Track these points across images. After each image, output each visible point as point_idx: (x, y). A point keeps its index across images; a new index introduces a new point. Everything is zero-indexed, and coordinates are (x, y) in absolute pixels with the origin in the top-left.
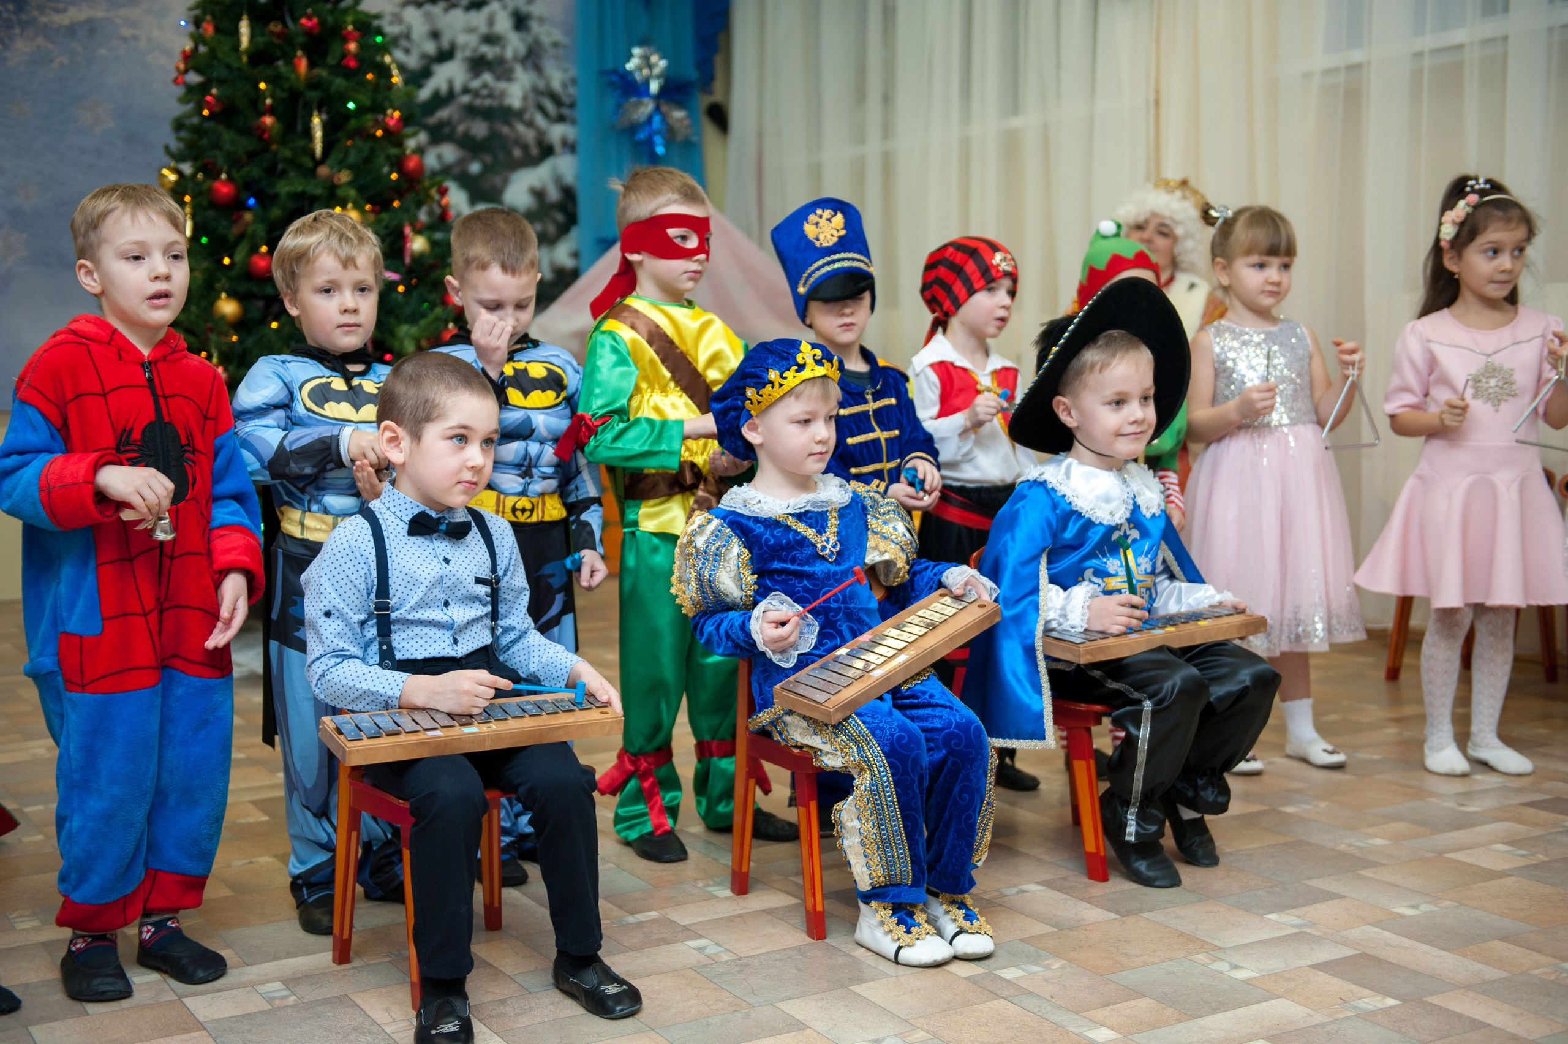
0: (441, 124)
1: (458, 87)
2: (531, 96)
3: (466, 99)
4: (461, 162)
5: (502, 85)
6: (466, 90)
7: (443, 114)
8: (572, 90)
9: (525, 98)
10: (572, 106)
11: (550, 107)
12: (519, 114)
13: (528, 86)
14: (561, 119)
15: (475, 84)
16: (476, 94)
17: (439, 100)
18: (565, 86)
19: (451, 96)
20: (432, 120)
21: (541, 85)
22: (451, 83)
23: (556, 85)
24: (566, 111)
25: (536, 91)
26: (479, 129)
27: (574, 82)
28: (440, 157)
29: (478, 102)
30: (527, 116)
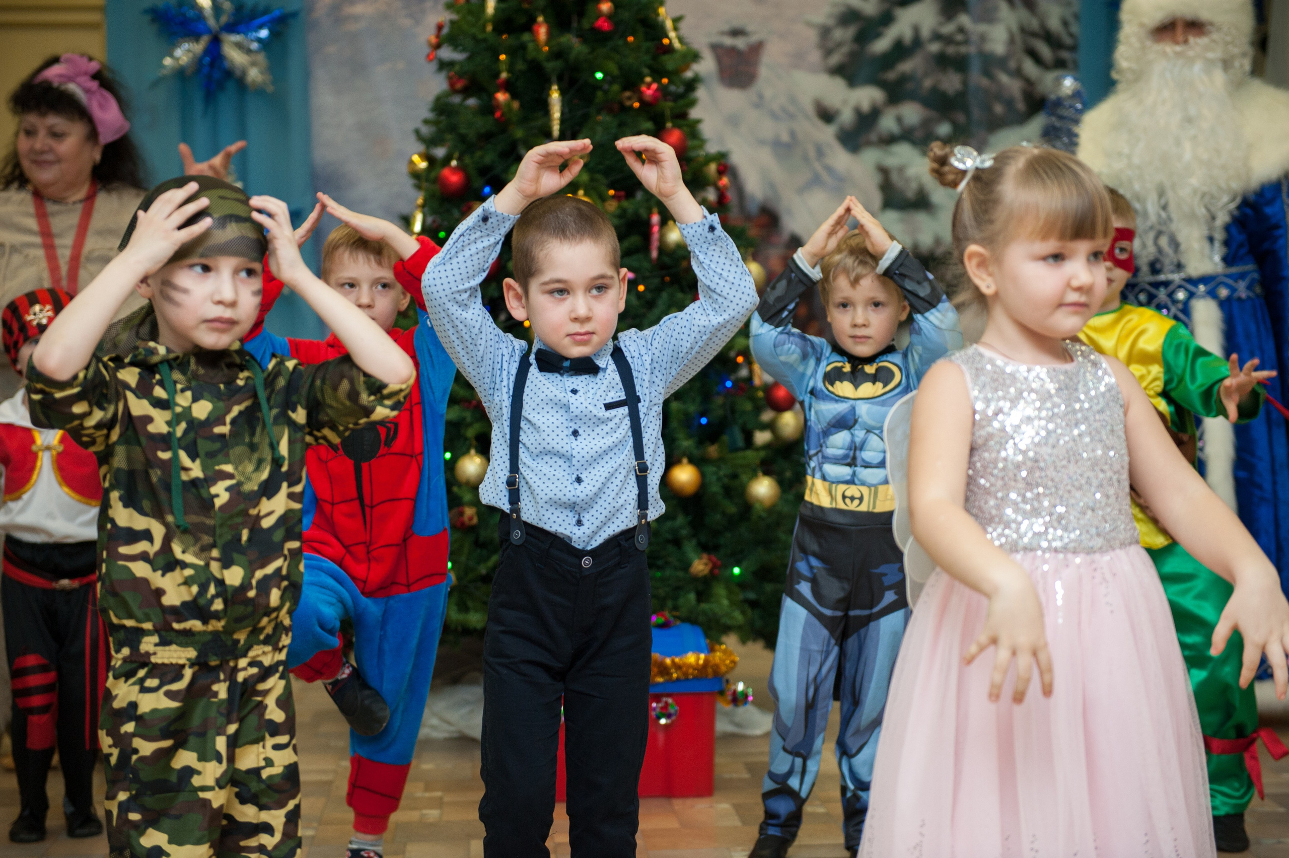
0: (904, 79)
1: (925, 33)
2: (1019, 39)
3: (935, 47)
4: (927, 124)
5: (982, 28)
6: (937, 36)
7: (906, 66)
8: (1075, 28)
9: (1012, 41)
10: (1073, 48)
11: (1045, 51)
12: (1001, 62)
13: (1015, 28)
14: (1060, 64)
15: (948, 29)
16: (947, 40)
17: (900, 51)
18: (1065, 23)
19: (917, 42)
20: (891, 76)
21: (1034, 24)
22: (916, 30)
23: (1054, 24)
24: (1065, 55)
25: (1024, 30)
26: (951, 82)
27: (1076, 16)
28: (899, 120)
29: (951, 50)
30: (1012, 64)
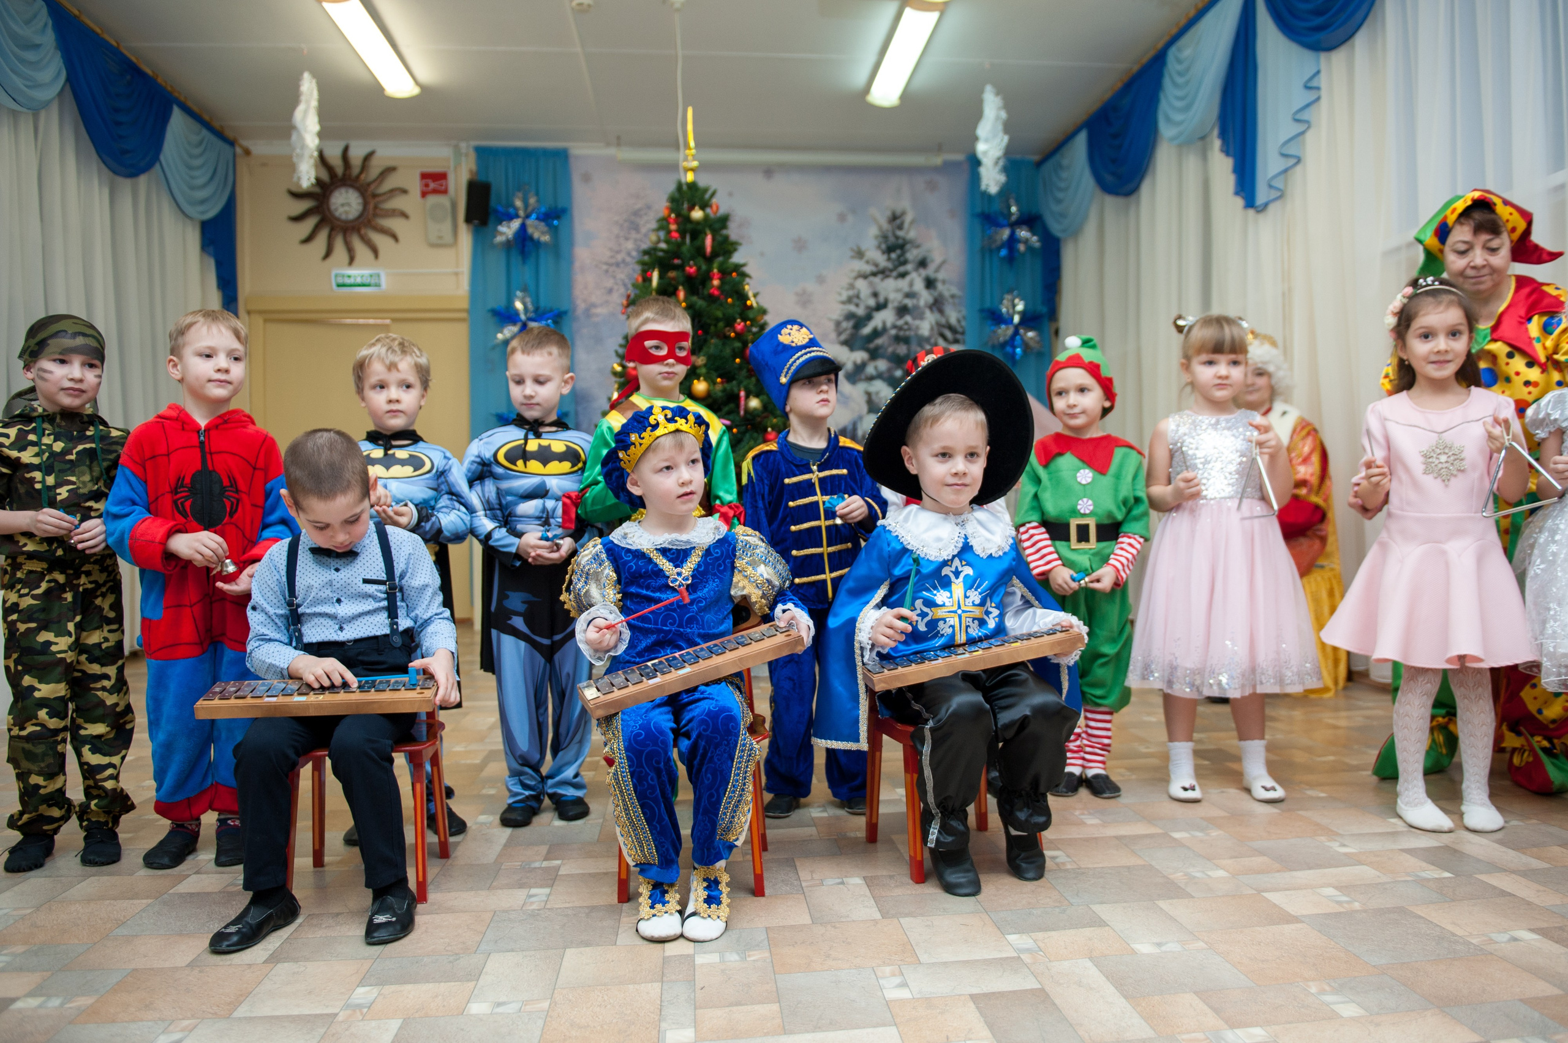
0: (877, 348)
1: (889, 324)
2: (936, 328)
3: (893, 332)
4: (889, 370)
5: (917, 322)
6: (894, 327)
7: (879, 341)
8: (963, 323)
9: (932, 329)
10: (963, 333)
11: (949, 334)
12: (927, 340)
13: (933, 322)
14: (956, 341)
15: (900, 323)
16: (900, 328)
17: (876, 333)
18: (959, 321)
19: (885, 330)
20: (872, 346)
21: (943, 321)
22: (884, 323)
23: (953, 321)
24: (959, 337)
25: (939, 324)
26: (902, 350)
27: (964, 318)
28: (876, 368)
29: (902, 333)
30: (933, 341)
